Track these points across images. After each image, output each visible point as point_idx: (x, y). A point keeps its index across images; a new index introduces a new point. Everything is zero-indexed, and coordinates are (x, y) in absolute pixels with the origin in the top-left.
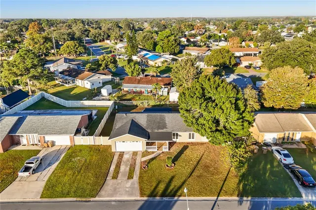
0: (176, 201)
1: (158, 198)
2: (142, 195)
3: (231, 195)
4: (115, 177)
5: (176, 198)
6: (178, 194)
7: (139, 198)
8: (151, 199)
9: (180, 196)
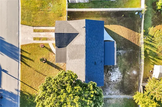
0: (18, 62)
1: (20, 53)
2: (22, 46)
3: (21, 87)
4: (35, 31)
5: (20, 62)
6: (22, 63)
7: (20, 44)
8: (20, 50)
9: (21, 64)
